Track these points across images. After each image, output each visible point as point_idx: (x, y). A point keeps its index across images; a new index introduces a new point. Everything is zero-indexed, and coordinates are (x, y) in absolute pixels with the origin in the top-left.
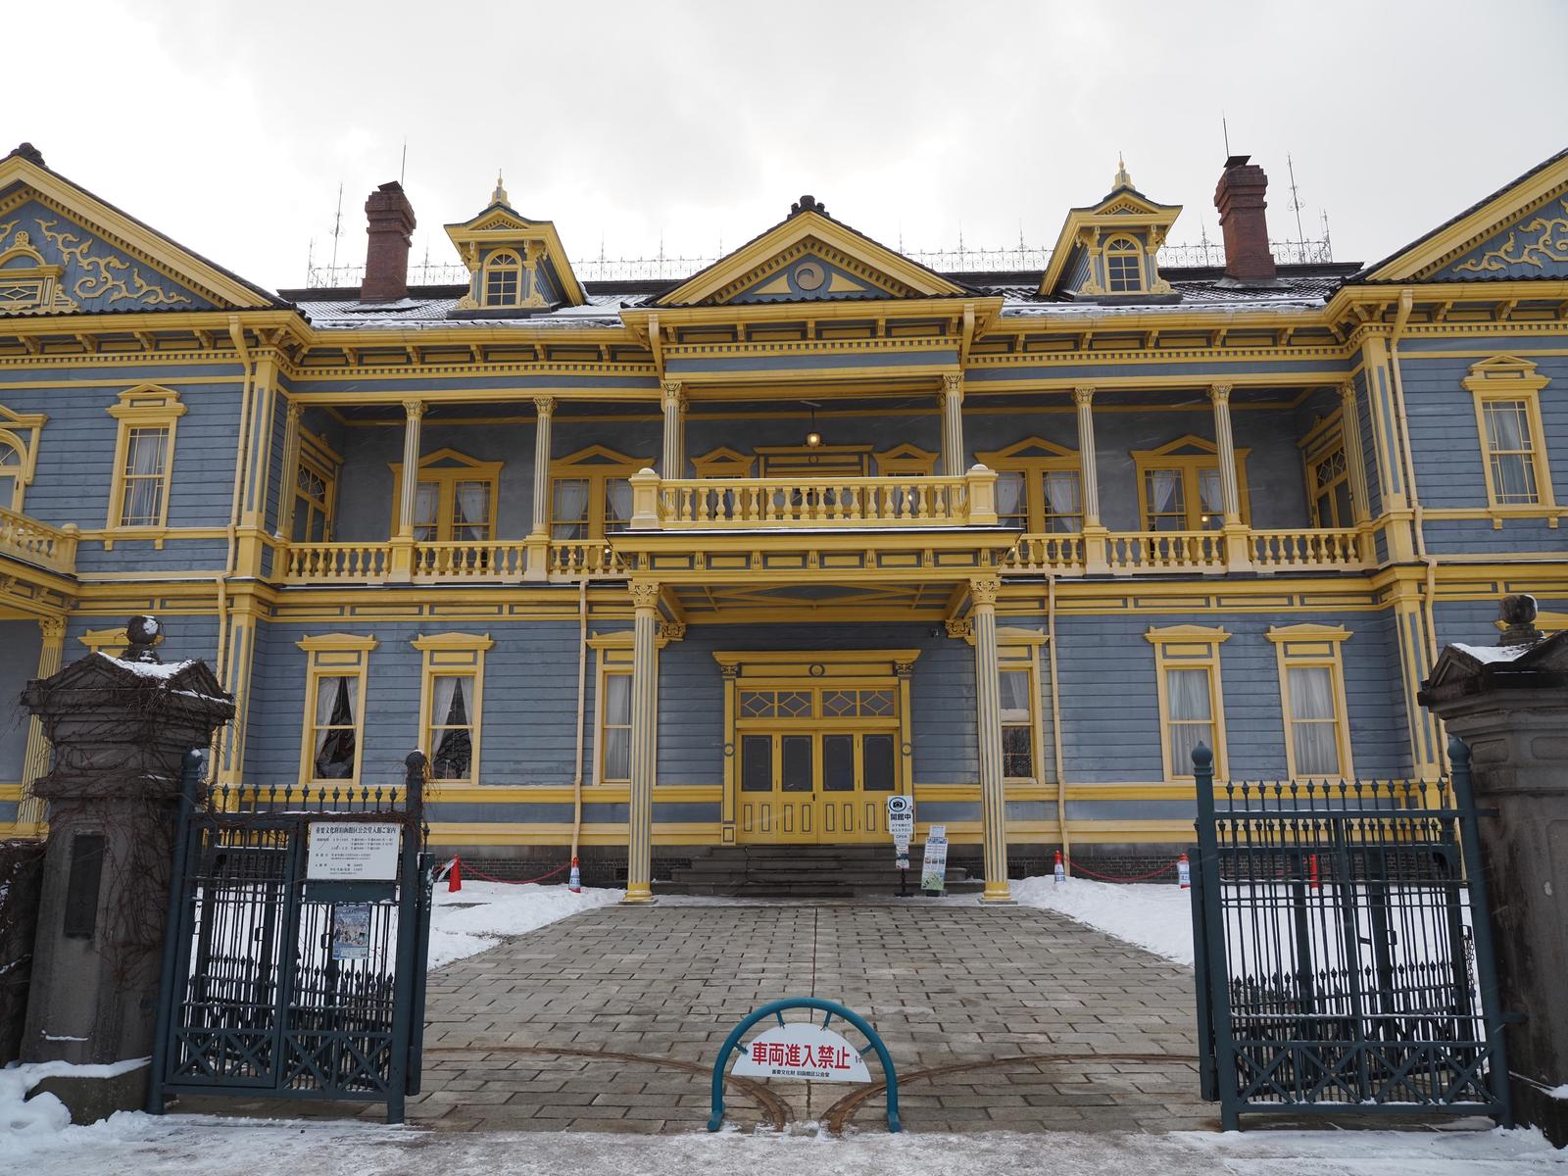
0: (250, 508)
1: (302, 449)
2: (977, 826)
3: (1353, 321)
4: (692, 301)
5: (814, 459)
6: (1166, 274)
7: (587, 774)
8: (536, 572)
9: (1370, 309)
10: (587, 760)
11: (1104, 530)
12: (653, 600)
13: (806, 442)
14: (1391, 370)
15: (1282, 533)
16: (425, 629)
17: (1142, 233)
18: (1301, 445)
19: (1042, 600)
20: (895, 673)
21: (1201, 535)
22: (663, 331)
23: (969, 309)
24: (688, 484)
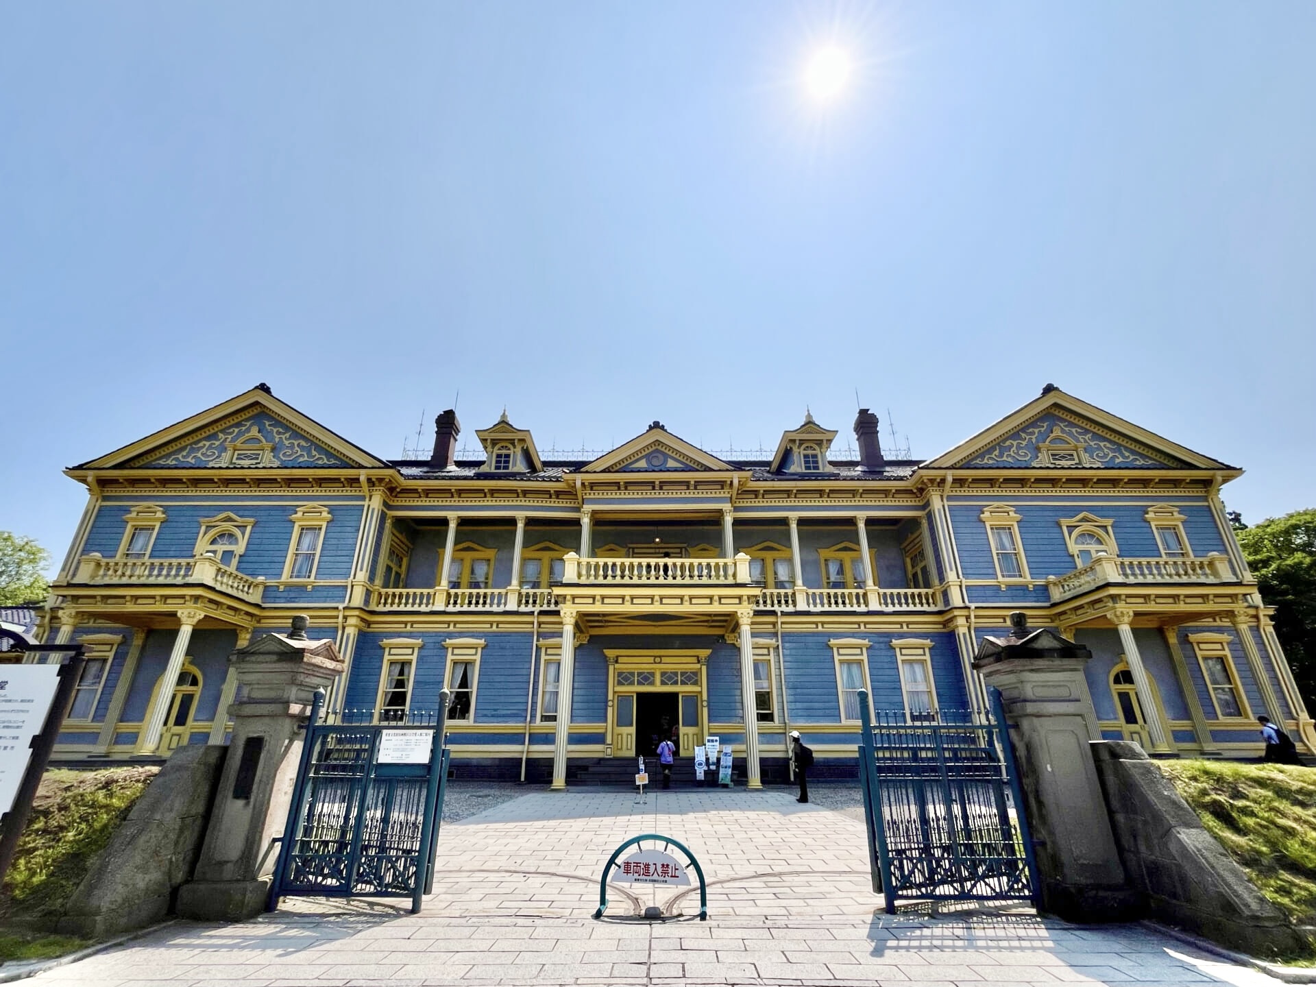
0: (361, 570)
1: (392, 540)
2: (743, 747)
3: (924, 486)
4: (598, 470)
5: (657, 550)
6: (831, 463)
7: (533, 716)
8: (512, 605)
9: (932, 481)
10: (534, 710)
11: (805, 588)
12: (573, 621)
13: (654, 542)
14: (944, 510)
15: (895, 591)
16: (451, 635)
17: (819, 443)
18: (902, 547)
19: (774, 624)
20: (699, 662)
21: (854, 591)
22: (583, 484)
23: (736, 477)
24: (593, 561)
